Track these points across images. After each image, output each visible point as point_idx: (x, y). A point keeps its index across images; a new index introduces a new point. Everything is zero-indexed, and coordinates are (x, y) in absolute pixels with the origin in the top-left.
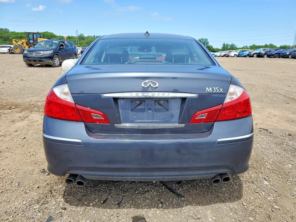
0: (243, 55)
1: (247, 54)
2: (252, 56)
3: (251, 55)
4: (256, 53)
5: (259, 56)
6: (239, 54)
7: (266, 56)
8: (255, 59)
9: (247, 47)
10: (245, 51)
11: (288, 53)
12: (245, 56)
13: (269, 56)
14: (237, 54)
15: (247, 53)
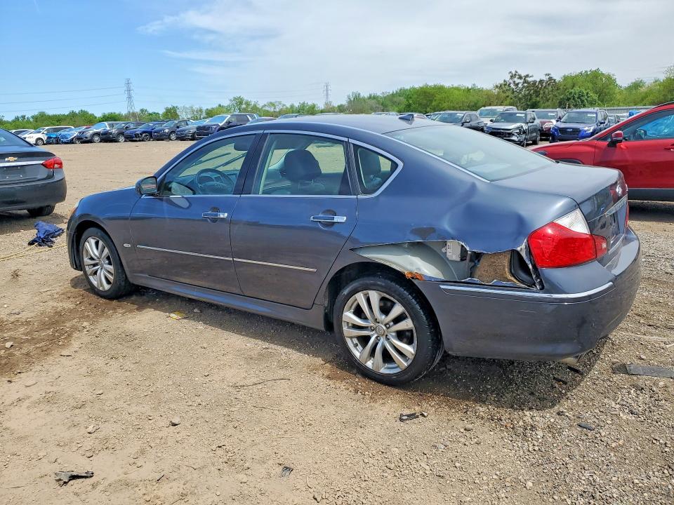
0: (65, 140)
1: (75, 135)
2: (90, 141)
3: (86, 137)
4: (98, 134)
5: (107, 138)
6: (49, 138)
7: (122, 139)
8: (98, 147)
9: (26, 117)
10: (62, 129)
11: (167, 131)
12: (71, 142)
13: (131, 138)
14: (45, 138)
15: (75, 133)
